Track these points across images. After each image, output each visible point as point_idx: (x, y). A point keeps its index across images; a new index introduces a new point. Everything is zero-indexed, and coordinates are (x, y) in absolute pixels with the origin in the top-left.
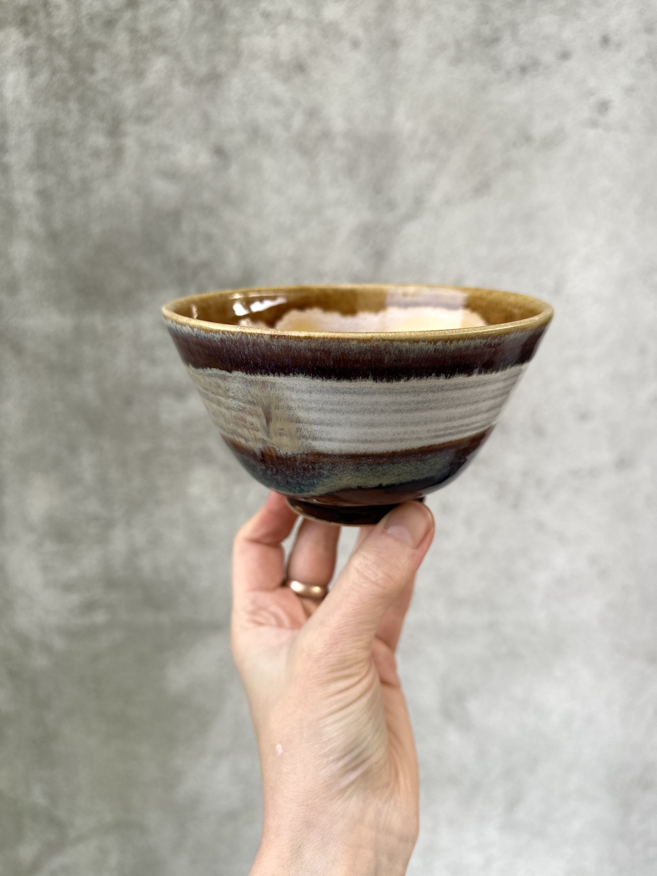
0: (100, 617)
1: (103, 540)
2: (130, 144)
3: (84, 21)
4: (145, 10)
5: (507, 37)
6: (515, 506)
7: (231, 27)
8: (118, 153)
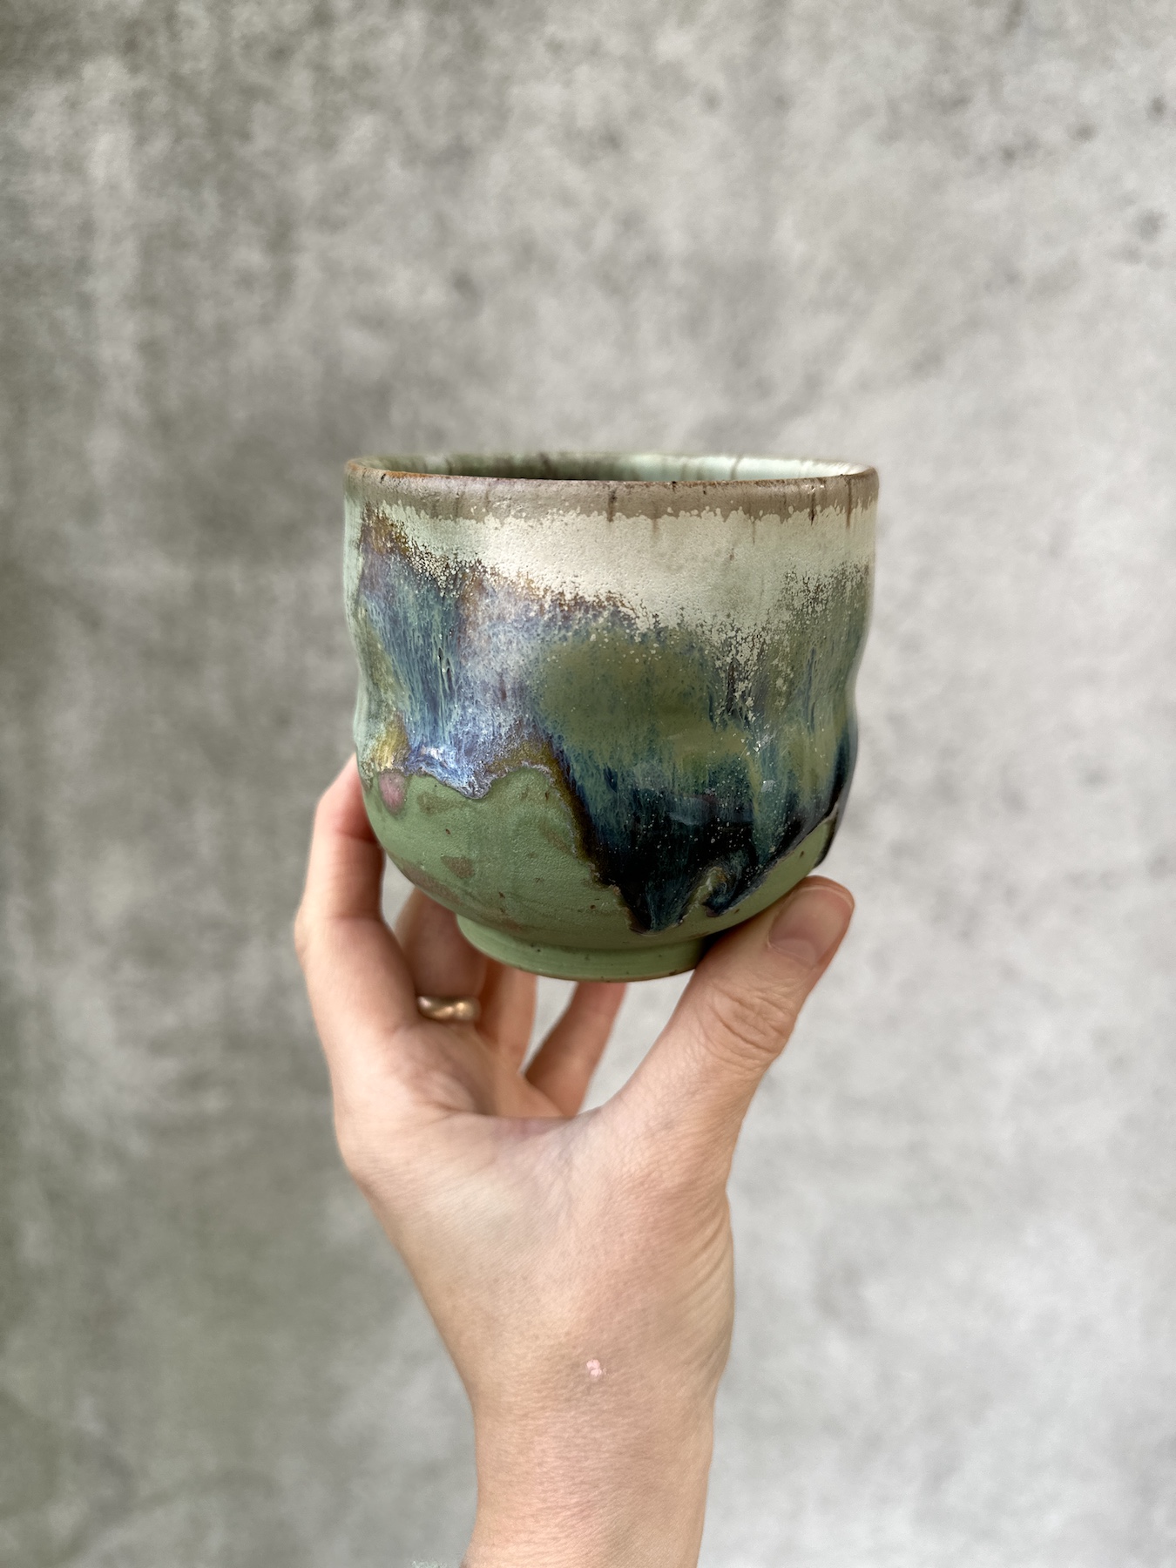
0: (213, 1102)
1: (225, 964)
2: (307, 266)
3: (236, 49)
4: (345, 32)
5: (981, 96)
6: (966, 936)
7: (492, 67)
8: (284, 281)
